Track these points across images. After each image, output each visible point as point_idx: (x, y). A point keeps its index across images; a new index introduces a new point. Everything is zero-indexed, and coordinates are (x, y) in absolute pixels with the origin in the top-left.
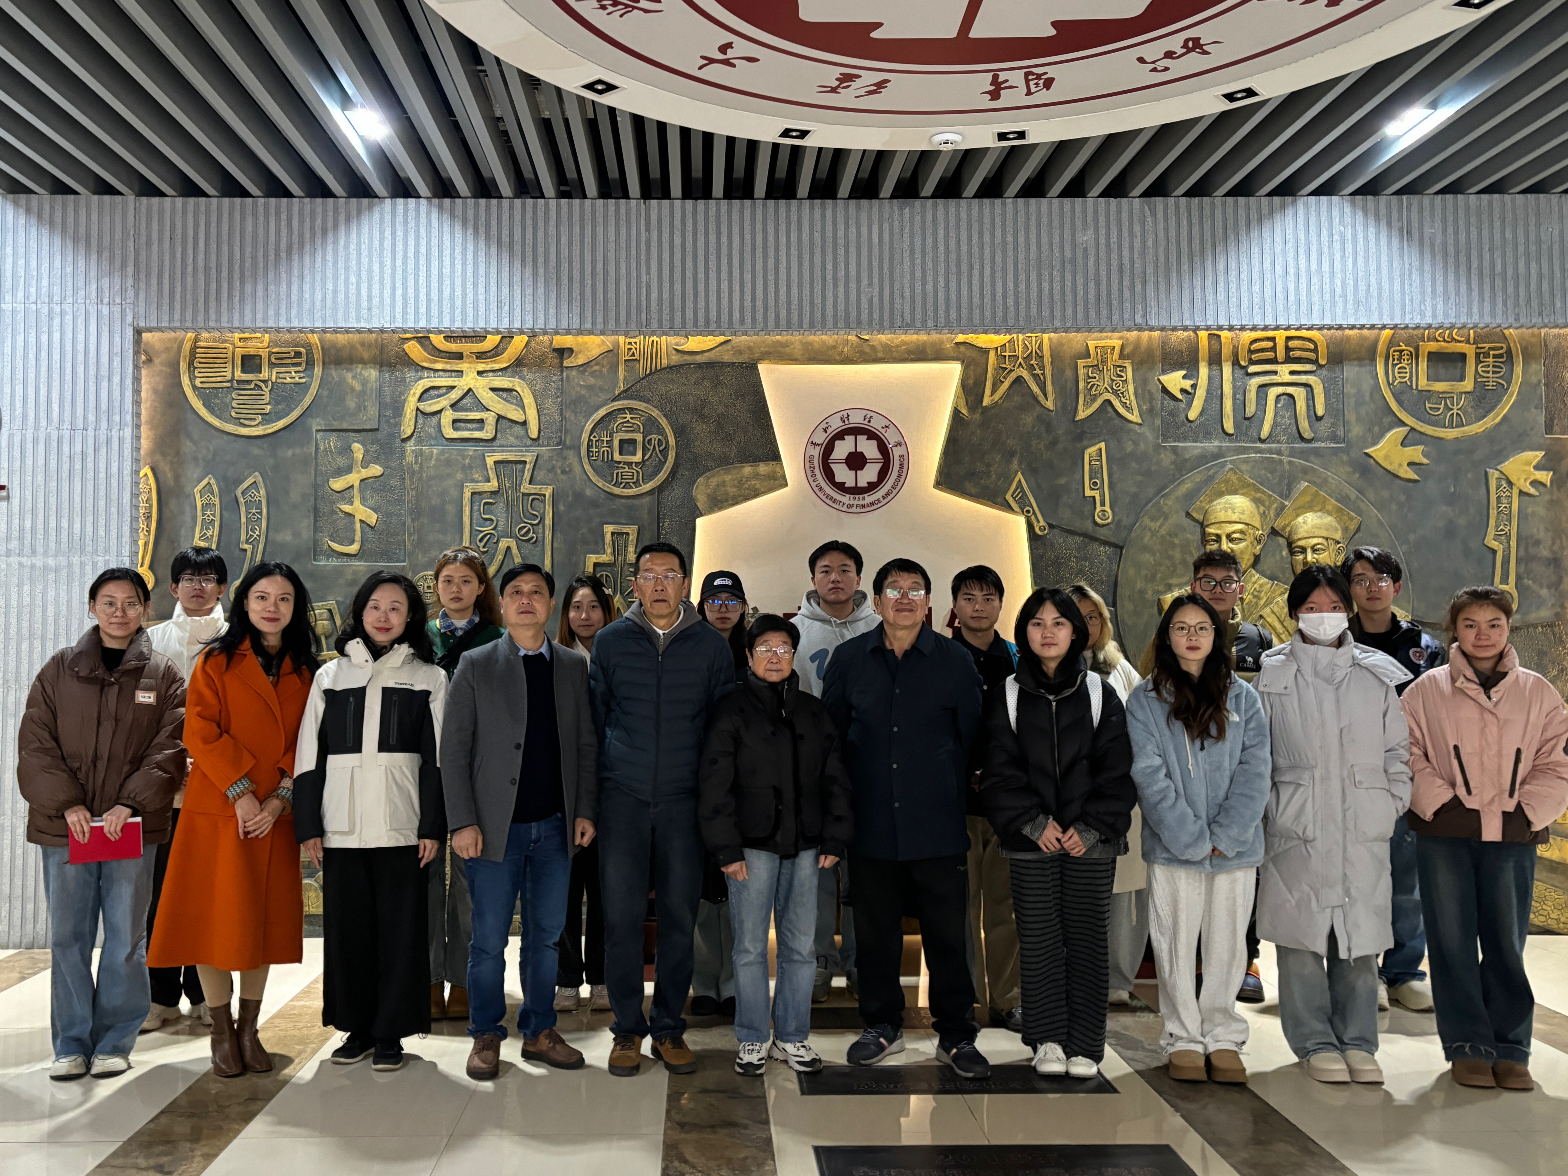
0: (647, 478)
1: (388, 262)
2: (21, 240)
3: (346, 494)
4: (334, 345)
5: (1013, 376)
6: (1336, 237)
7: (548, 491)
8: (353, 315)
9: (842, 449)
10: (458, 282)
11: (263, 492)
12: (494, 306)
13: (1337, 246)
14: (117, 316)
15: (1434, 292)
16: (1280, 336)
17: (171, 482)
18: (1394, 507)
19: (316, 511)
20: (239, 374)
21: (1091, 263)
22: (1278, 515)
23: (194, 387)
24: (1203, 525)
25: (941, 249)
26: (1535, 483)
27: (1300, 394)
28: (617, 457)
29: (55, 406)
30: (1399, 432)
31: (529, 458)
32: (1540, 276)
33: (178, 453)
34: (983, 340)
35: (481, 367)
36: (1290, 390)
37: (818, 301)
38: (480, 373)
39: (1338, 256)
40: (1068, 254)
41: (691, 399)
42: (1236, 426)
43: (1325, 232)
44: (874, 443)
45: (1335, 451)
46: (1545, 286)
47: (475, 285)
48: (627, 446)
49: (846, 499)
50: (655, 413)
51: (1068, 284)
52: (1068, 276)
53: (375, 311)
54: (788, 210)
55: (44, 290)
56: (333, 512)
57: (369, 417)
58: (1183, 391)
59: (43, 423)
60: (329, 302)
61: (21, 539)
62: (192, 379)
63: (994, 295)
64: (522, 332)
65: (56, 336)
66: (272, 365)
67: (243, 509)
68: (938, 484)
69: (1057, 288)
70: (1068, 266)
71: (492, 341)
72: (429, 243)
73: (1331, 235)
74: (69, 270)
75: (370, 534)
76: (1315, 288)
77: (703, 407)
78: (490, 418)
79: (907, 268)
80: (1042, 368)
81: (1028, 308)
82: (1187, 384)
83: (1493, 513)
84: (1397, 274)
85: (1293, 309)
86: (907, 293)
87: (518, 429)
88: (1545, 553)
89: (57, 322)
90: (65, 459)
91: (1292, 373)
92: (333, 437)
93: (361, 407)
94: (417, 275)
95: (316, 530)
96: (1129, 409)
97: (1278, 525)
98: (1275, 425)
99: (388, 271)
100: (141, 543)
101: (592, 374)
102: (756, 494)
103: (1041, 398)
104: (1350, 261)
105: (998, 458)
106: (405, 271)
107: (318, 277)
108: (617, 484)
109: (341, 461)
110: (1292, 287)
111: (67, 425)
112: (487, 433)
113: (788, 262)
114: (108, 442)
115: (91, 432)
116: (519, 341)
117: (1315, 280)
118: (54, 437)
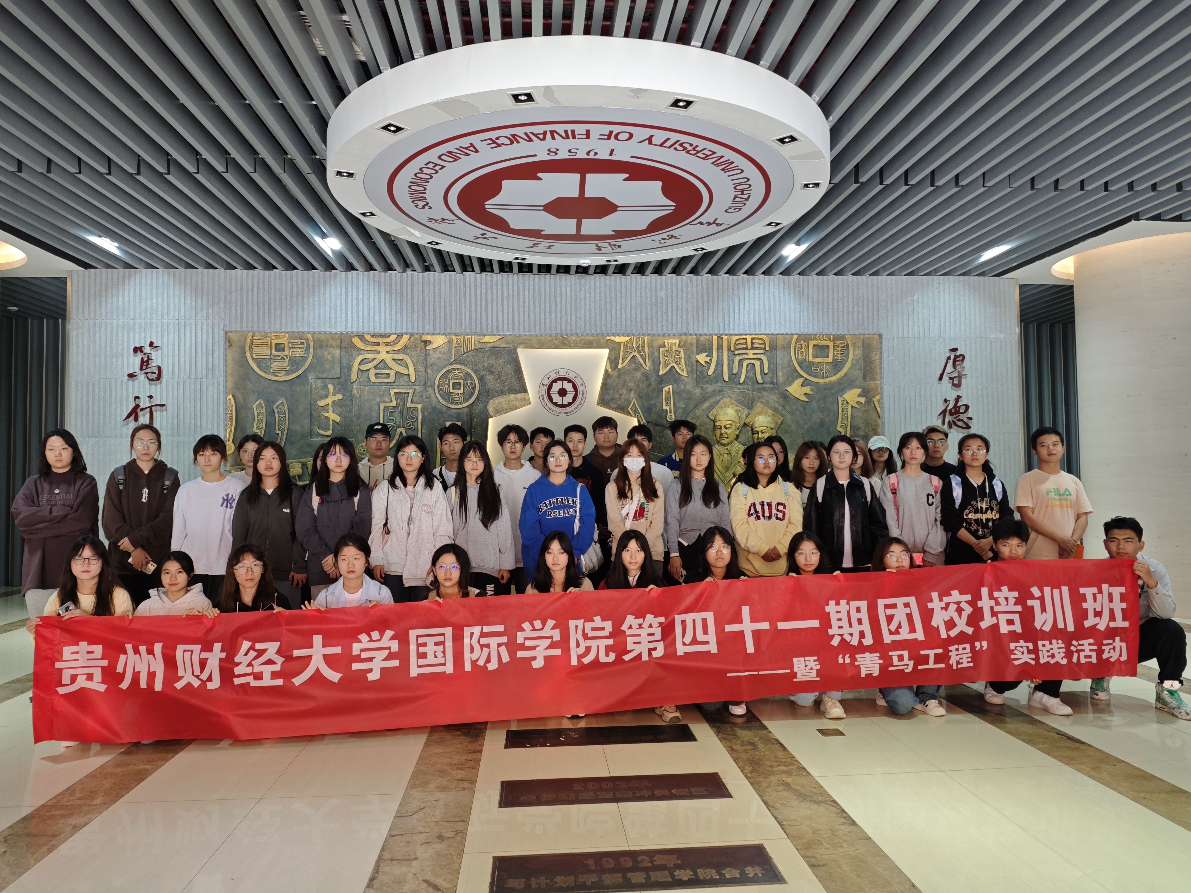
0: (467, 400)
1: (344, 301)
2: (171, 291)
3: (325, 408)
4: (319, 339)
5: (632, 355)
6: (772, 294)
7: (420, 406)
8: (328, 325)
9: (556, 387)
10: (377, 311)
11: (286, 407)
12: (393, 322)
13: (772, 298)
14: (216, 325)
15: (813, 319)
16: (749, 338)
17: (242, 402)
18: (798, 413)
19: (311, 415)
20: (274, 352)
21: (664, 305)
22: (747, 417)
23: (252, 358)
24: (714, 421)
25: (598, 298)
26: (858, 403)
27: (757, 364)
28: (452, 391)
29: (188, 368)
30: (800, 381)
31: (411, 391)
32: (858, 312)
33: (245, 388)
34: (618, 339)
35: (388, 349)
36: (753, 361)
37: (543, 321)
38: (387, 352)
39: (772, 303)
40: (654, 301)
41: (486, 364)
42: (729, 377)
43: (767, 292)
44: (571, 384)
45: (773, 388)
46: (860, 317)
47: (385, 312)
48: (456, 385)
49: (558, 409)
50: (469, 371)
51: (654, 315)
52: (654, 311)
53: (338, 324)
54: (529, 280)
55: (182, 314)
56: (319, 416)
57: (336, 372)
58: (706, 362)
59: (182, 375)
60: (316, 320)
61: (173, 429)
62: (251, 354)
63: (621, 319)
64: (407, 334)
65: (188, 334)
66: (290, 348)
67: (277, 415)
68: (598, 404)
69: (649, 316)
70: (654, 307)
71: (393, 338)
72: (363, 293)
73: (769, 293)
74: (194, 304)
75: (337, 427)
76: (762, 317)
77: (491, 367)
78: (392, 373)
79: (583, 306)
80: (644, 352)
81: (636, 325)
82: (708, 359)
83: (840, 416)
84: (797, 311)
85: (752, 326)
86: (583, 317)
87: (405, 378)
88: (862, 433)
89: (188, 328)
90: (193, 392)
91: (754, 354)
92: (319, 381)
93: (332, 367)
94: (358, 308)
95: (311, 424)
96: (682, 370)
97: (747, 421)
98: (746, 377)
99: (344, 305)
100: (228, 430)
101: (440, 352)
102: (516, 408)
103: (644, 365)
104: (777, 305)
105: (625, 391)
106: (352, 305)
107: (311, 308)
108: (452, 403)
109: (323, 393)
110: (752, 316)
111: (193, 376)
112: (392, 379)
113: (529, 303)
114: (212, 384)
115: (204, 380)
116: (405, 338)
117: (762, 313)
118: (187, 381)
